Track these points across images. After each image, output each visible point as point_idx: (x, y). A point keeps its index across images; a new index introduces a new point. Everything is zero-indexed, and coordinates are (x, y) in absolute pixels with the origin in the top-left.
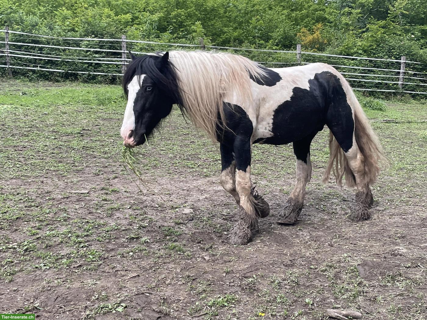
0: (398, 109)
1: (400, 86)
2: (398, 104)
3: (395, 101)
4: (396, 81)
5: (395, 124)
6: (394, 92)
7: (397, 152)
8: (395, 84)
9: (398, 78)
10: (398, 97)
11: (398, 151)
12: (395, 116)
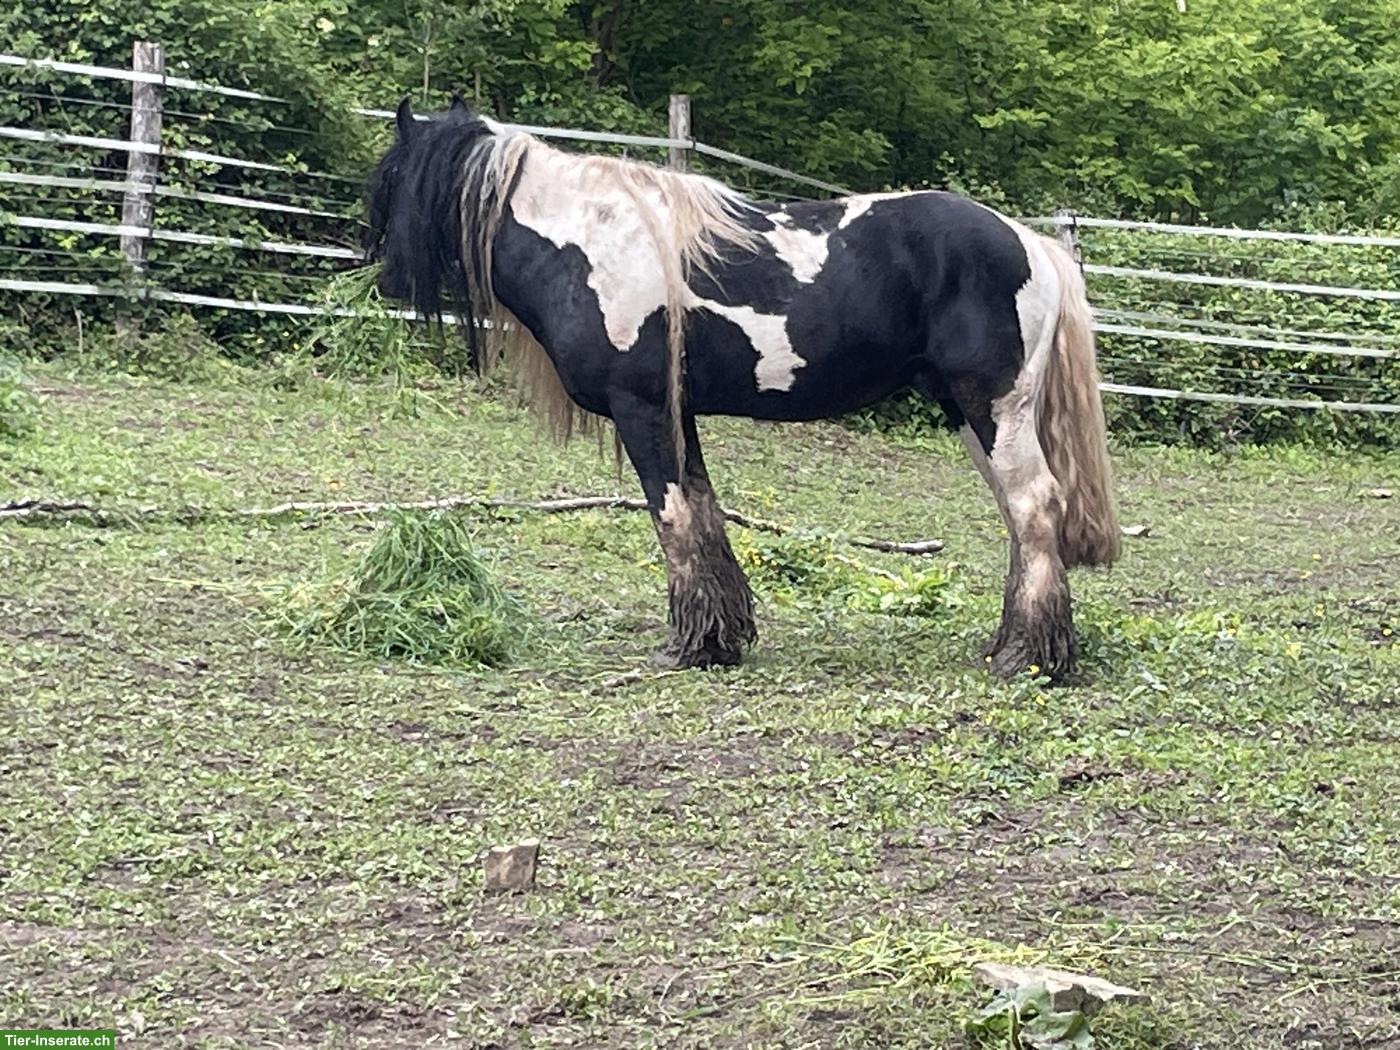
0: (121, 424)
1: (131, 257)
2: (123, 384)
3: (99, 365)
4: (101, 215)
5: (95, 534)
6: (90, 298)
7: (96, 744)
8: (95, 239)
9: (118, 197)
10: (122, 333)
11: (103, 729)
12: (97, 471)
